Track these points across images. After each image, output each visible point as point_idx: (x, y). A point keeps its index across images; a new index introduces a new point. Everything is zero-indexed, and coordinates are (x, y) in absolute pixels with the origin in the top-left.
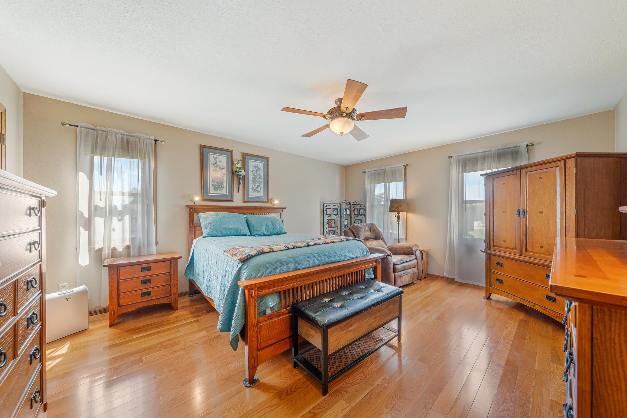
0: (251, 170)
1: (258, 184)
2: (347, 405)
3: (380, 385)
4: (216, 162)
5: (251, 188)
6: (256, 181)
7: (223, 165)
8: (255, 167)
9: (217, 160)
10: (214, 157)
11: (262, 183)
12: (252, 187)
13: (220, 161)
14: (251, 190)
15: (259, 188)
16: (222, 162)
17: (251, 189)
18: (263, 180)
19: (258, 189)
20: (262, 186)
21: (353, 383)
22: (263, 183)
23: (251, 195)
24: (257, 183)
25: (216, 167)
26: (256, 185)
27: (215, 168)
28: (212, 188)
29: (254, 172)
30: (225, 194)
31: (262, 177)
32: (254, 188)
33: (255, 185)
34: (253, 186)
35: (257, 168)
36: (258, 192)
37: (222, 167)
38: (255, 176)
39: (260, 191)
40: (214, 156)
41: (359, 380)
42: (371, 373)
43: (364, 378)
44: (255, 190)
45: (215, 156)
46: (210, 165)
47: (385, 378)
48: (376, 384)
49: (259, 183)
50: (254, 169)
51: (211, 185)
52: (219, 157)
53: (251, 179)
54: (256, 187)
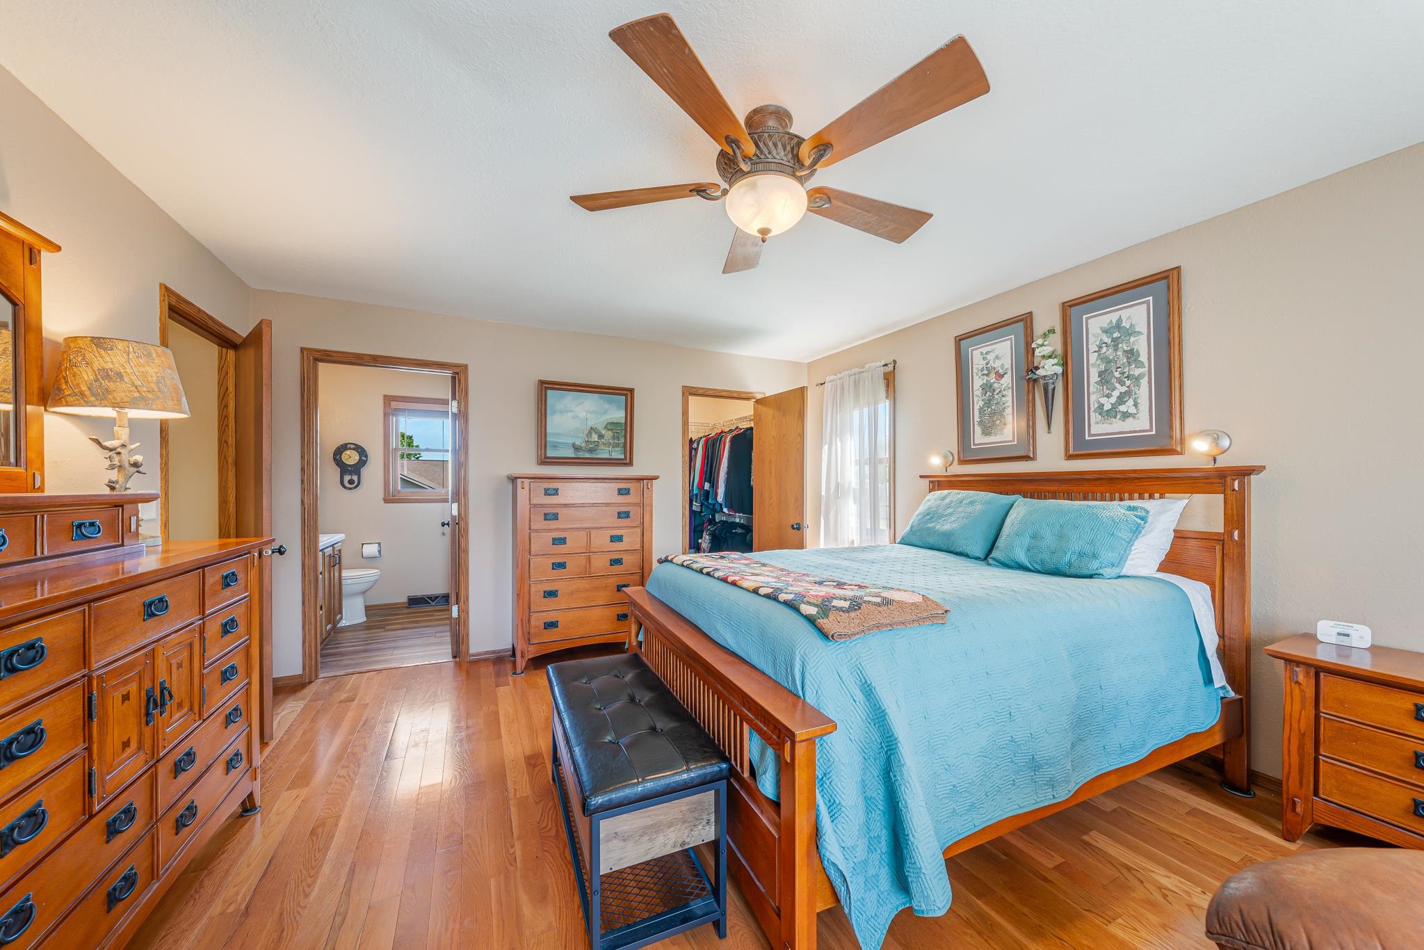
0: (1093, 348)
1: (1124, 389)
2: (518, 796)
3: (510, 848)
4: (987, 364)
5: (1092, 410)
6: (1114, 380)
7: (1003, 364)
8: (1105, 331)
9: (991, 357)
10: (982, 353)
11: (1144, 382)
12: (1096, 405)
13: (997, 357)
14: (1095, 417)
15: (1131, 402)
16: (1000, 358)
17: (1095, 411)
18: (1145, 370)
19: (1122, 408)
20: (1144, 392)
21: (546, 816)
22: (1146, 378)
23: (1092, 432)
24: (1118, 385)
25: (987, 375)
26: (1116, 394)
27: (986, 378)
28: (978, 430)
29: (1104, 349)
30: (1010, 441)
31: (1143, 358)
32: (1107, 407)
33: (1108, 396)
34: (1104, 400)
35: (1119, 333)
36: (1126, 415)
37: (1001, 371)
38: (1109, 362)
39: (1132, 410)
40: (982, 350)
41: (544, 825)
42: (545, 848)
43: (543, 833)
44: (1111, 413)
45: (984, 350)
46: (974, 374)
47: (514, 864)
48: (516, 843)
49: (1128, 383)
50: (1106, 340)
51: (976, 423)
52: (993, 347)
53: (1094, 377)
54: (1113, 400)
